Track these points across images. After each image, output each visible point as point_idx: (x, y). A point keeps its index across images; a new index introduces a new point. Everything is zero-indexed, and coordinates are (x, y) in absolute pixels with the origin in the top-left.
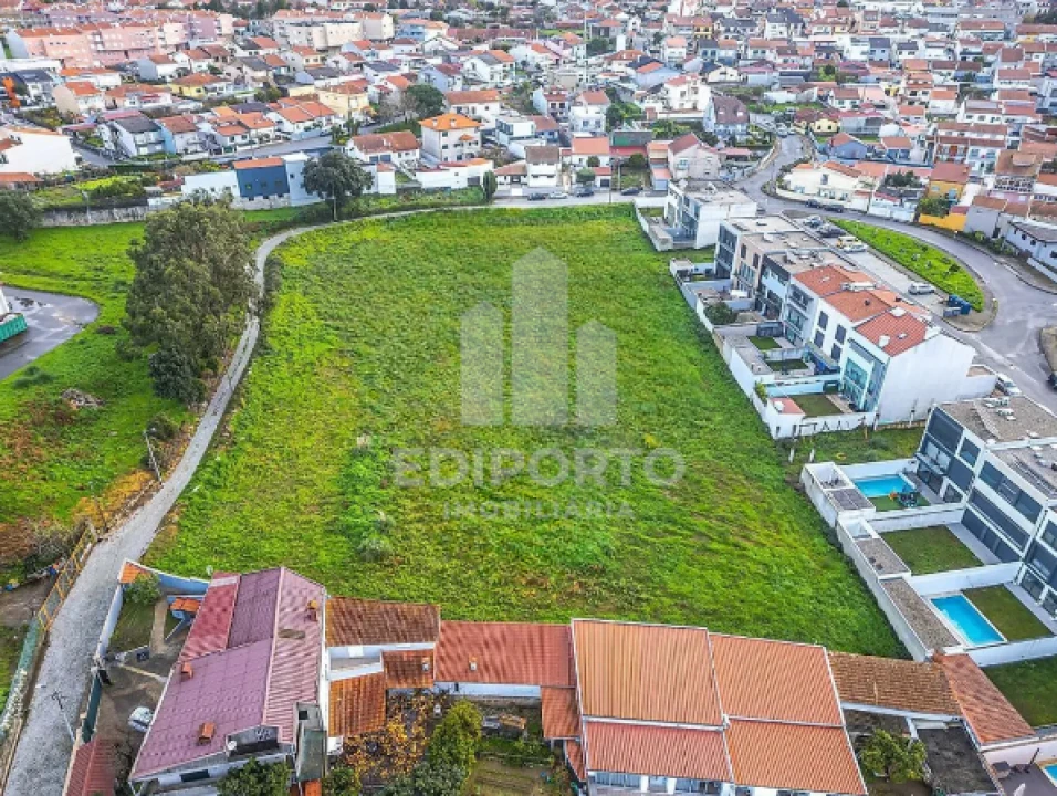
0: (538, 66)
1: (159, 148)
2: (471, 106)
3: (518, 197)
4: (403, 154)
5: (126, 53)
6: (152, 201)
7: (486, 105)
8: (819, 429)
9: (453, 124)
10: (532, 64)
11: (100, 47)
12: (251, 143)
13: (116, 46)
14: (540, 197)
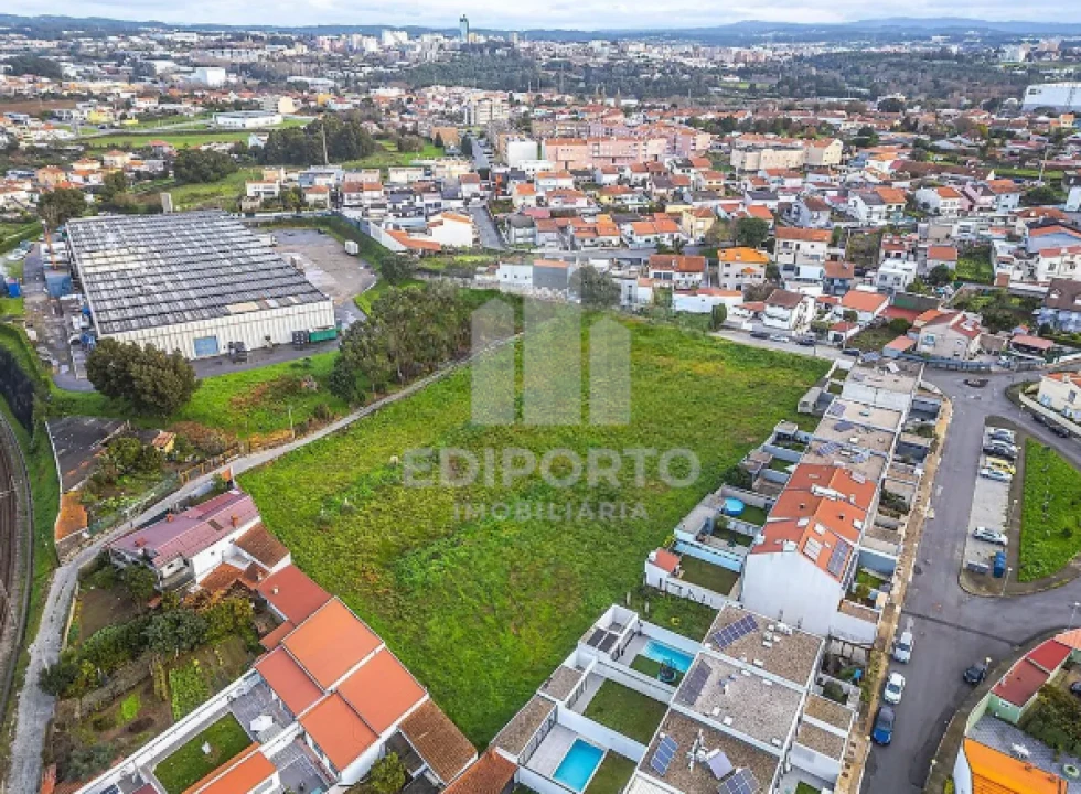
0: (937, 210)
1: (530, 240)
2: (796, 242)
3: (745, 331)
4: (686, 274)
5: (614, 160)
6: (478, 277)
7: (812, 243)
8: (684, 594)
9: (738, 258)
10: (933, 207)
11: (596, 155)
12: (596, 245)
13: (607, 154)
14: (762, 336)
